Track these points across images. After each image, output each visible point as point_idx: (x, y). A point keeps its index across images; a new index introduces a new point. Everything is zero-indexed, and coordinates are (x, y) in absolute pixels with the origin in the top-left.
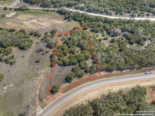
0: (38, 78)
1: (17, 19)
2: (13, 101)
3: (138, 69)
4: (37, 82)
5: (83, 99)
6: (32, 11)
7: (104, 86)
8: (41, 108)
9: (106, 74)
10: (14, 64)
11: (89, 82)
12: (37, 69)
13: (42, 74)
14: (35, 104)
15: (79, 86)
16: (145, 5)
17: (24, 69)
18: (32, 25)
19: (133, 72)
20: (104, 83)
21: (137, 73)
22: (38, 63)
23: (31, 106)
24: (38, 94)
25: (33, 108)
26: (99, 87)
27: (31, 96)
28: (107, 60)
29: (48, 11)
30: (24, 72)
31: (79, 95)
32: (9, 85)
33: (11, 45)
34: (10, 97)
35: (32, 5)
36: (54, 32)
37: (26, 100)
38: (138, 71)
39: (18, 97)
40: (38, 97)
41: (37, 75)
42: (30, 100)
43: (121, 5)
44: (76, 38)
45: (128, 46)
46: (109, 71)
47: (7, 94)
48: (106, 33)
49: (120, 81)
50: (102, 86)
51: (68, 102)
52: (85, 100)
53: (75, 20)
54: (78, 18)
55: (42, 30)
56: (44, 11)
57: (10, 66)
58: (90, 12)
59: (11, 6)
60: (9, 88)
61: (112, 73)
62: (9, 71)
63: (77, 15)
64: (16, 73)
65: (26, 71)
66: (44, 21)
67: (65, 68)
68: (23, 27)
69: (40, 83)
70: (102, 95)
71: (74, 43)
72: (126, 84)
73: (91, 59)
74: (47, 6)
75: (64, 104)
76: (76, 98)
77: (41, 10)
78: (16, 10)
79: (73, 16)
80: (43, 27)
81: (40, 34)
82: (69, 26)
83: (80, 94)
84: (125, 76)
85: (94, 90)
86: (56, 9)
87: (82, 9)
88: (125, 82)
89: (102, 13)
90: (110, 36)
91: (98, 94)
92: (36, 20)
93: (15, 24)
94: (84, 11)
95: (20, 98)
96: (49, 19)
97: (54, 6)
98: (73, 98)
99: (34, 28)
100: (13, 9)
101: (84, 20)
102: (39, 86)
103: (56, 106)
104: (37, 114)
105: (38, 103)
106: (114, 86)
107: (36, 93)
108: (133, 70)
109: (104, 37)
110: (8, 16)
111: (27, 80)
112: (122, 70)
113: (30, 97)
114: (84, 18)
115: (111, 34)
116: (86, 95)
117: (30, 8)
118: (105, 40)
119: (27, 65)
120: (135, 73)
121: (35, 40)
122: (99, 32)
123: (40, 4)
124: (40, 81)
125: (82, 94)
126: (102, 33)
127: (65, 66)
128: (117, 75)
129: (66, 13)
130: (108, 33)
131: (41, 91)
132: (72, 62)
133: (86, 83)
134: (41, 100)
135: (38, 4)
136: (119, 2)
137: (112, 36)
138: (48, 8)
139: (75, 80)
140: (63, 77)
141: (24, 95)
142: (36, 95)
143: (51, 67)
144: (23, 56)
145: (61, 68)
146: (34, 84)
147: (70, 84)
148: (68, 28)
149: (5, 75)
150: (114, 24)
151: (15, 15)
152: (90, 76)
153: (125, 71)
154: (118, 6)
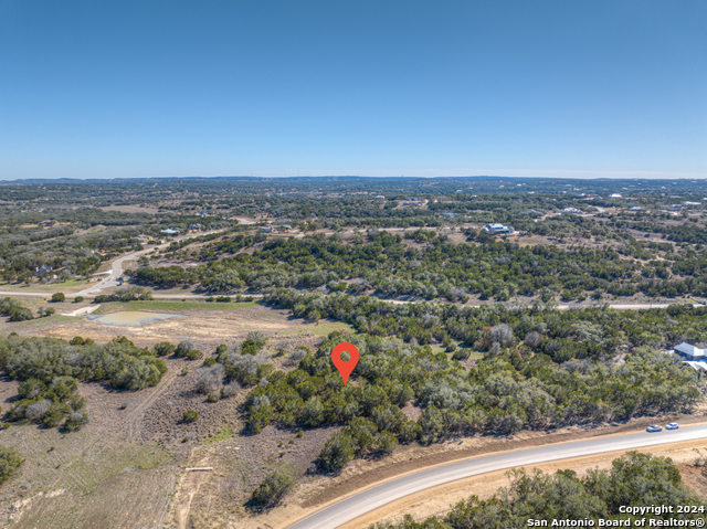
0: (188, 469)
3: (615, 423)
4: (182, 479)
6: (163, 301)
7: (488, 476)
9: (488, 443)
10: (76, 430)
11: (419, 467)
12: (184, 442)
13: (203, 456)
15: (376, 480)
16: (576, 274)
17: (120, 443)
18: (159, 336)
19: (601, 431)
20: (488, 467)
21: (617, 432)
22: (185, 426)
24: (183, 518)
26: (468, 480)
27: (151, 524)
29: (226, 300)
30: (121, 451)
31: (382, 510)
32: (45, 493)
35: (165, 288)
36: (252, 344)
38: (617, 428)
46: (499, 434)
47: (28, 522)
48: (459, 345)
49: (555, 457)
50: (482, 476)
53: (333, 317)
54: (341, 311)
55: (201, 343)
56: (209, 300)
57: (59, 435)
59: (81, 294)
60: (43, 501)
61: (512, 437)
62: (52, 449)
64: (84, 455)
65: (133, 448)
66: (211, 324)
67: (304, 433)
69: (195, 481)
73: (416, 405)
74: (223, 288)
76: (369, 519)
77: (200, 300)
78: (97, 301)
79: (322, 306)
80: (205, 339)
81: (197, 351)
82: (309, 333)
83: (389, 506)
84: (567, 441)
85: (448, 491)
86: (258, 296)
87: (354, 291)
88: (578, 458)
89: (429, 298)
90: (475, 350)
92: (177, 324)
93: (93, 331)
94: (365, 294)
96: (230, 321)
97: (248, 287)
99: (170, 340)
100: (89, 298)
101: (368, 314)
102: (192, 495)
107: (175, 514)
108: (596, 426)
109: (451, 354)
110: (65, 314)
111: (137, 473)
112: (553, 428)
114: (368, 308)
115: (476, 344)
116: (417, 508)
117: (157, 295)
118: (460, 359)
119: (138, 432)
120: (607, 434)
121: (174, 368)
122: (430, 343)
123: (193, 287)
124: (199, 476)
125: (395, 504)
126: (442, 344)
127: (309, 427)
128: (534, 442)
129: (297, 301)
130: (468, 344)
131: (199, 506)
132: (335, 411)
133: (407, 471)
135: (185, 287)
136: (485, 270)
138: (227, 295)
139: (358, 466)
140: (299, 459)
141: (116, 522)
142: (177, 522)
143: (243, 437)
144: (123, 408)
145: (288, 435)
146: (169, 487)
147: (337, 480)
148: (307, 338)
149: (28, 463)
150: (484, 317)
151: (94, 313)
152: (422, 452)
153: (563, 431)
154: (484, 280)
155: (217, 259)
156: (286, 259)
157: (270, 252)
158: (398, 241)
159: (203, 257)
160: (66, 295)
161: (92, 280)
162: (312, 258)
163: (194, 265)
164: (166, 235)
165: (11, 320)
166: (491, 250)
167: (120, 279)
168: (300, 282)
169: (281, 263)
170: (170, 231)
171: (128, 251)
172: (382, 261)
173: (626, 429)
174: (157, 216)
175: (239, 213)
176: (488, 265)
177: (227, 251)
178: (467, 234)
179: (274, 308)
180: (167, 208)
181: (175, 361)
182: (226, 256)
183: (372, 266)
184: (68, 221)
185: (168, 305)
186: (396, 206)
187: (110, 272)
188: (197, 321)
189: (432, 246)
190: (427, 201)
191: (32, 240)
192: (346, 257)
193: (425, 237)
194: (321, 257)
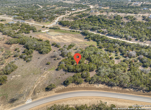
0: (41, 76)
1: (48, 34)
2: (14, 87)
3: (145, 91)
4: (39, 78)
5: (72, 103)
6: (62, 30)
7: (98, 97)
8: (32, 100)
9: (105, 88)
10: (29, 62)
11: (84, 90)
12: (44, 69)
13: (46, 74)
14: (28, 95)
15: (73, 90)
17: (34, 67)
18: (56, 40)
19: (138, 93)
20: (100, 95)
21: (142, 95)
22: (47, 65)
23: (25, 96)
24: (35, 88)
25: (25, 97)
26: (93, 97)
27: (29, 87)
28: (110, 74)
29: (74, 31)
30: (33, 69)
31: (69, 99)
32: (17, 75)
33: (34, 49)
34: (13, 84)
35: (64, 26)
36: (71, 46)
37: (23, 89)
38: (144, 93)
39: (19, 85)
40: (33, 90)
41: (41, 73)
42: (26, 90)
43: (143, 33)
44: (87, 52)
45: (141, 68)
46: (110, 86)
47: (12, 81)
48: (120, 54)
49: (119, 97)
50: (96, 97)
51: (56, 101)
52: (73, 104)
53: (94, 40)
54: (96, 39)
55: (63, 43)
56: (71, 31)
57: (26, 62)
58: (110, 36)
59: (48, 26)
60: (16, 77)
61: (112, 88)
62: (23, 66)
63: (96, 37)
64: (27, 68)
65: (35, 69)
66: (68, 38)
67: (67, 73)
68: (49, 40)
70: (92, 105)
71: (84, 56)
72: (125, 102)
73: (96, 71)
74: (75, 28)
75: (52, 102)
76: (65, 100)
77: (69, 30)
78: (50, 28)
79: (92, 37)
80: (64, 42)
81: (59, 46)
82: (86, 44)
83: (71, 98)
84: (126, 94)
85: (86, 98)
86: (81, 31)
87: (103, 33)
88: (124, 100)
89: (121, 38)
90: (123, 57)
91: (89, 102)
92: (61, 37)
93: (45, 37)
94: (105, 34)
95: (20, 86)
96: (72, 37)
97: (80, 28)
98: (63, 100)
99: (58, 41)
100: (49, 27)
101: (102, 41)
102: (39, 82)
103: (44, 101)
104: (25, 103)
105: (31, 94)
106: (109, 100)
107: (34, 86)
108: (138, 91)
109: (116, 57)
110: (43, 31)
111: (33, 75)
112: (126, 88)
113: (27, 88)
114: (103, 39)
116: (76, 101)
117: (62, 28)
118: (117, 59)
119: (38, 65)
120: (139, 94)
121: (54, 49)
122: (113, 52)
123: (69, 27)
124: (42, 79)
125: (73, 98)
126: (116, 53)
127: (69, 72)
128: (117, 91)
129: (88, 34)
130: (122, 54)
131: (38, 86)
133: (81, 90)
134: (34, 93)
135: (68, 27)
136: (142, 31)
137: (125, 57)
138: (75, 30)
139: (72, 85)
140: (62, 80)
141: (24, 85)
142: (33, 88)
143: (56, 71)
144: (39, 58)
145: (64, 73)
146: (36, 80)
147: (66, 87)
148: (85, 45)
149: (18, 68)
150: (131, 47)
151: (48, 31)
152: (88, 85)
153: (127, 90)
154: (140, 34)
155: (77, 19)
156: (92, 21)
157: (89, 19)
158: (122, 18)
159: (75, 19)
160: (45, 26)
161: (52, 22)
162: (97, 22)
163: (72, 20)
164: (72, 10)
165: (33, 32)
166: (148, 24)
167: (57, 23)
168: (92, 28)
169: (90, 22)
170: (73, 9)
171: (62, 15)
172: (114, 25)
173: (146, 95)
174: (73, 4)
175: (91, 4)
176: (144, 29)
177: (80, 17)
178: (143, 17)
179: (83, 35)
180: (76, 2)
181: (55, 47)
182: (79, 19)
183: (111, 26)
184: (55, 5)
185: (62, 31)
186: (131, 4)
187: (56, 21)
188: (66, 36)
189: (130, 21)
190: (142, 3)
191: (47, 10)
192: (106, 22)
193: (130, 18)
194: (100, 22)
